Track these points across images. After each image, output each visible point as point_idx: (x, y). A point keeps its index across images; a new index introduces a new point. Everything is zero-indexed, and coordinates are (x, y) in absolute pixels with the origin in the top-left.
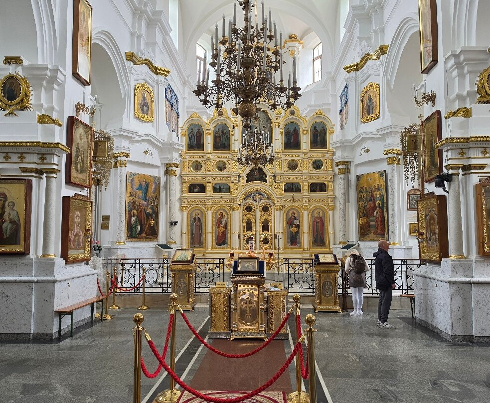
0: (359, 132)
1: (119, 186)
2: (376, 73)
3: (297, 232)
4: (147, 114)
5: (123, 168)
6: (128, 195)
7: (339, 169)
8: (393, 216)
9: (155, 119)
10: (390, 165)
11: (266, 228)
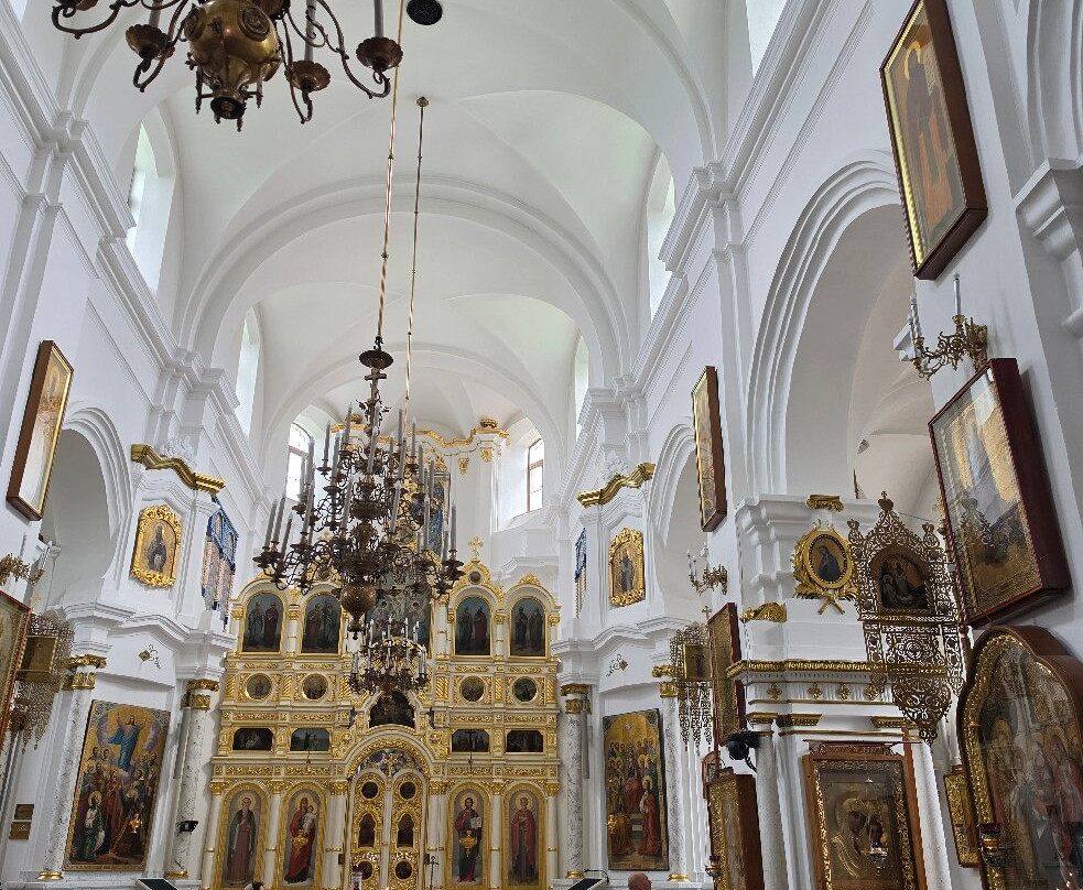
0: (608, 625)
1: (68, 732)
2: (636, 512)
3: (476, 849)
4: (161, 571)
5: (85, 693)
6: (88, 754)
7: (567, 701)
8: (675, 812)
9: (177, 583)
10: (666, 700)
11: (405, 837)
